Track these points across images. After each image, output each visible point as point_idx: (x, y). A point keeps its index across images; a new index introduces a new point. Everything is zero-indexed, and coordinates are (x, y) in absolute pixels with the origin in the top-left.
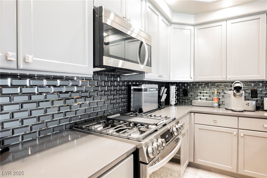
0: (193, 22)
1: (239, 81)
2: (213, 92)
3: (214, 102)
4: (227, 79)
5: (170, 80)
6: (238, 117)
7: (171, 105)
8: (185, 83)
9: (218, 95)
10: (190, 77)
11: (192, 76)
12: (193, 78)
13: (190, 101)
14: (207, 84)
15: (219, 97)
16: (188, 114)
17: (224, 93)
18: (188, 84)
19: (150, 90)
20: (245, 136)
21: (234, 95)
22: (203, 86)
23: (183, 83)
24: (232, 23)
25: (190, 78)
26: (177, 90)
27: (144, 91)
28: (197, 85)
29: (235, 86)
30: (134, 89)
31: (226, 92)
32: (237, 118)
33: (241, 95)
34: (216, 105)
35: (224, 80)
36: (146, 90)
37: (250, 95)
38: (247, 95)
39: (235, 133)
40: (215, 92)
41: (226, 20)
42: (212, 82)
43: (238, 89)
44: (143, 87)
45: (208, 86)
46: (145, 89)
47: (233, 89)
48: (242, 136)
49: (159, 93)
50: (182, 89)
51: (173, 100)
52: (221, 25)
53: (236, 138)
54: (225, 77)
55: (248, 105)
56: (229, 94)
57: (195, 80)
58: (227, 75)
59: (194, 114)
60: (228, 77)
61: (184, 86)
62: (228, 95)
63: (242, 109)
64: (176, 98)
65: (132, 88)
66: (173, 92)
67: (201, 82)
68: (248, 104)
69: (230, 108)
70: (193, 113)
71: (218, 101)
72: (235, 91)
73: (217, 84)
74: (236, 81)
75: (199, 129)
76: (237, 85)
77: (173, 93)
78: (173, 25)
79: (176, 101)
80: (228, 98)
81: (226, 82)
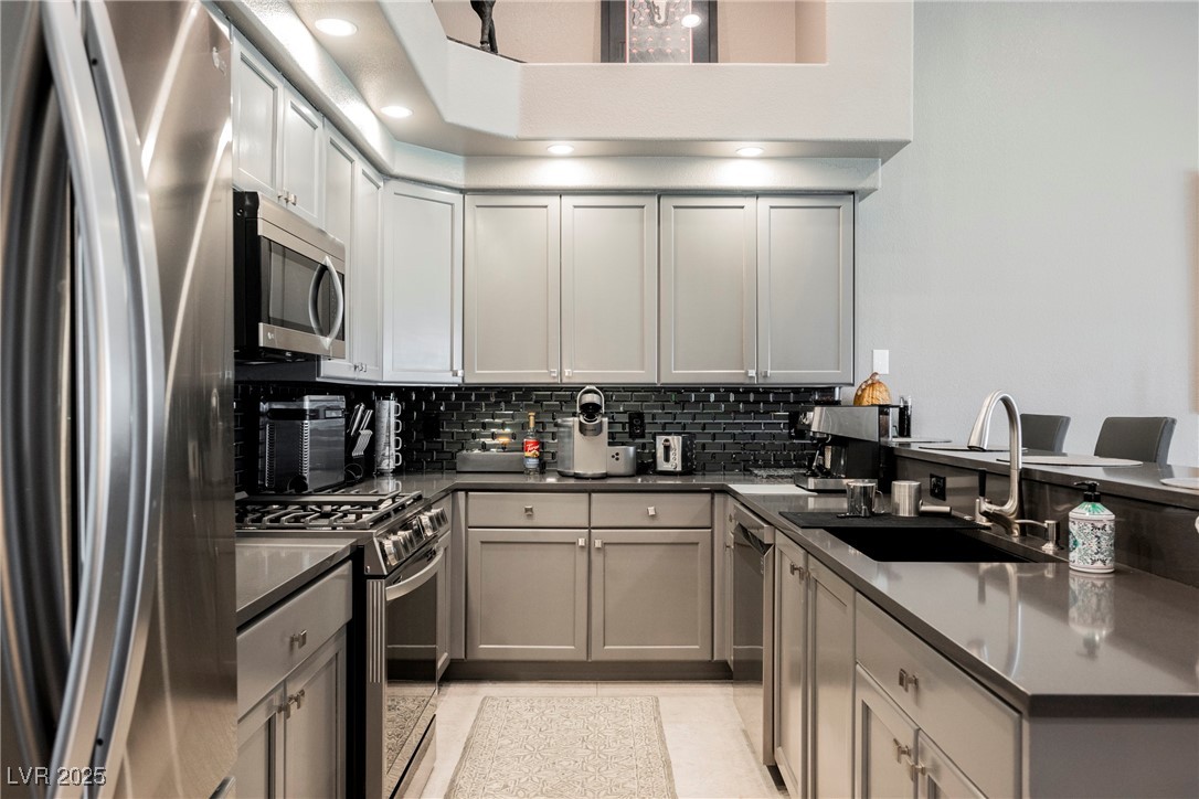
0: (458, 177)
1: (594, 387)
2: (522, 421)
3: (527, 454)
4: (565, 381)
5: (385, 380)
6: (590, 492)
7: (382, 474)
8: (429, 390)
9: (537, 432)
10: (452, 369)
11: (457, 366)
12: (460, 373)
13: (449, 456)
14: (504, 395)
15: (542, 438)
16: (448, 494)
17: (556, 425)
18: (443, 393)
19: (328, 414)
20: (607, 547)
21: (582, 429)
22: (493, 400)
23: (424, 392)
24: (575, 207)
25: (451, 373)
26: (404, 417)
27: (312, 418)
28: (473, 398)
29: (584, 402)
30: (271, 410)
31: (559, 421)
32: (586, 495)
33: (598, 430)
34: (532, 463)
35: (556, 381)
36: (315, 414)
37: (627, 430)
38: (618, 428)
39: (581, 542)
40: (528, 423)
41: (561, 193)
42: (520, 389)
43: (590, 411)
44: (308, 403)
45: (508, 403)
46: (311, 411)
47: (578, 410)
48: (598, 549)
49: (348, 425)
50: (419, 410)
51: (387, 454)
52: (546, 207)
53: (585, 554)
54: (555, 371)
55: (617, 459)
56: (569, 427)
57: (467, 381)
58: (564, 366)
59: (467, 496)
60: (567, 372)
61: (429, 402)
62: (567, 430)
63: (601, 471)
64: (397, 446)
65: (264, 407)
66: (389, 421)
67: (486, 388)
68: (616, 457)
69: (572, 472)
70: (463, 493)
71: (538, 450)
72: (582, 418)
73: (536, 395)
74: (588, 387)
75: (482, 542)
76: (589, 398)
77: (389, 427)
78: (393, 184)
79: (397, 457)
80: (566, 440)
81: (561, 389)
